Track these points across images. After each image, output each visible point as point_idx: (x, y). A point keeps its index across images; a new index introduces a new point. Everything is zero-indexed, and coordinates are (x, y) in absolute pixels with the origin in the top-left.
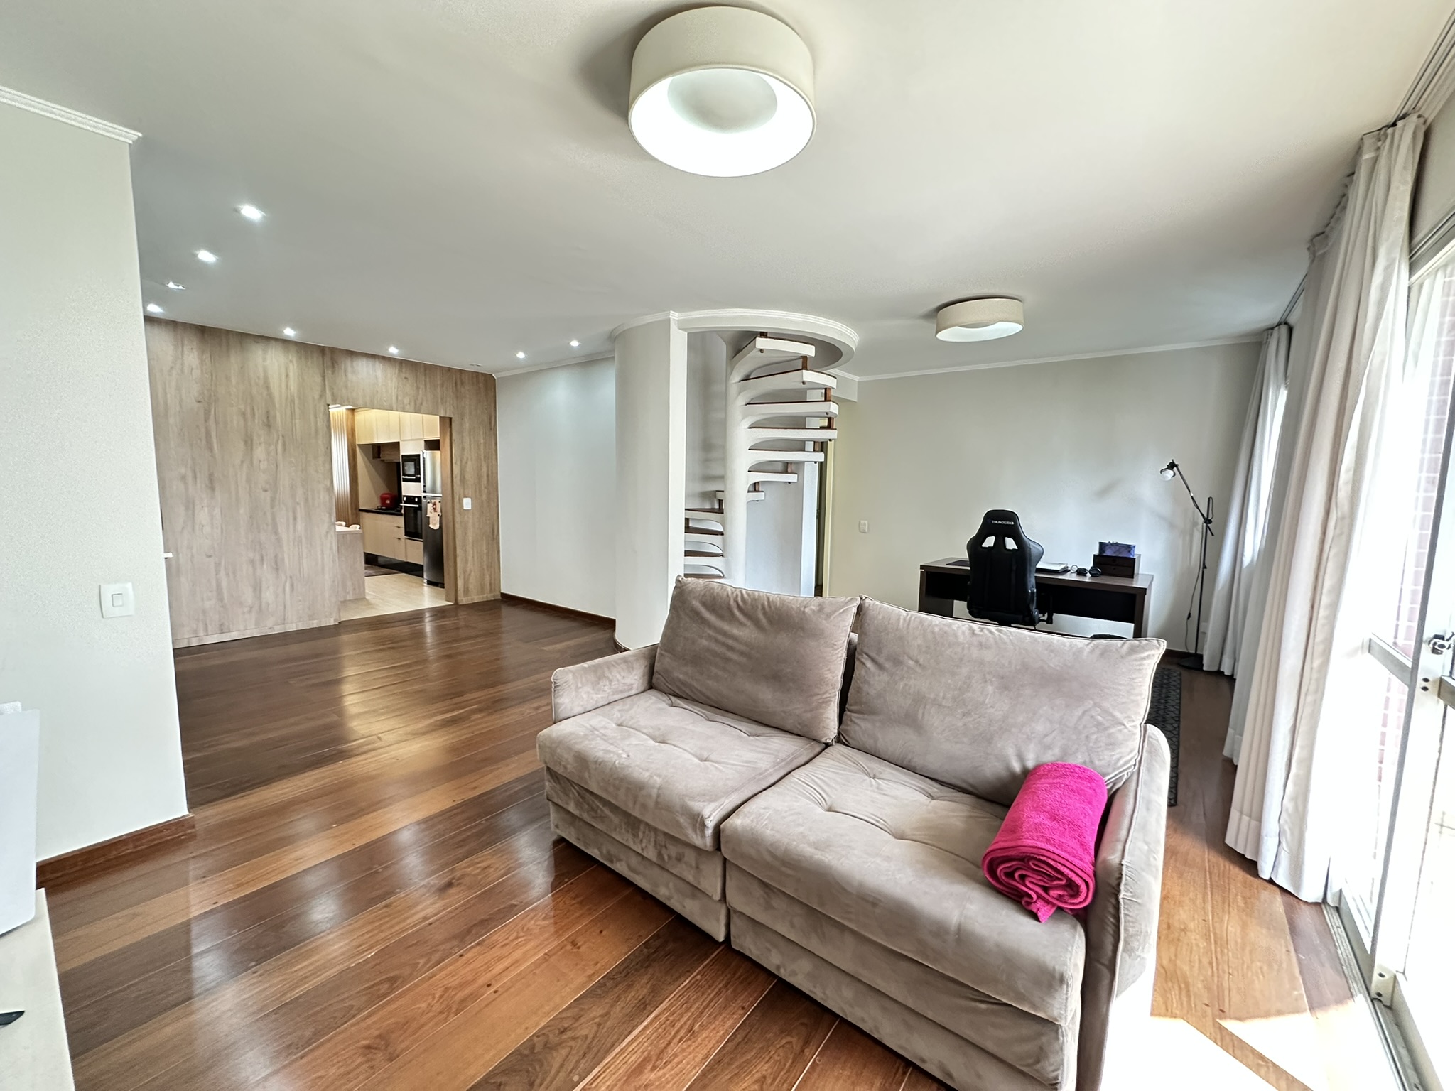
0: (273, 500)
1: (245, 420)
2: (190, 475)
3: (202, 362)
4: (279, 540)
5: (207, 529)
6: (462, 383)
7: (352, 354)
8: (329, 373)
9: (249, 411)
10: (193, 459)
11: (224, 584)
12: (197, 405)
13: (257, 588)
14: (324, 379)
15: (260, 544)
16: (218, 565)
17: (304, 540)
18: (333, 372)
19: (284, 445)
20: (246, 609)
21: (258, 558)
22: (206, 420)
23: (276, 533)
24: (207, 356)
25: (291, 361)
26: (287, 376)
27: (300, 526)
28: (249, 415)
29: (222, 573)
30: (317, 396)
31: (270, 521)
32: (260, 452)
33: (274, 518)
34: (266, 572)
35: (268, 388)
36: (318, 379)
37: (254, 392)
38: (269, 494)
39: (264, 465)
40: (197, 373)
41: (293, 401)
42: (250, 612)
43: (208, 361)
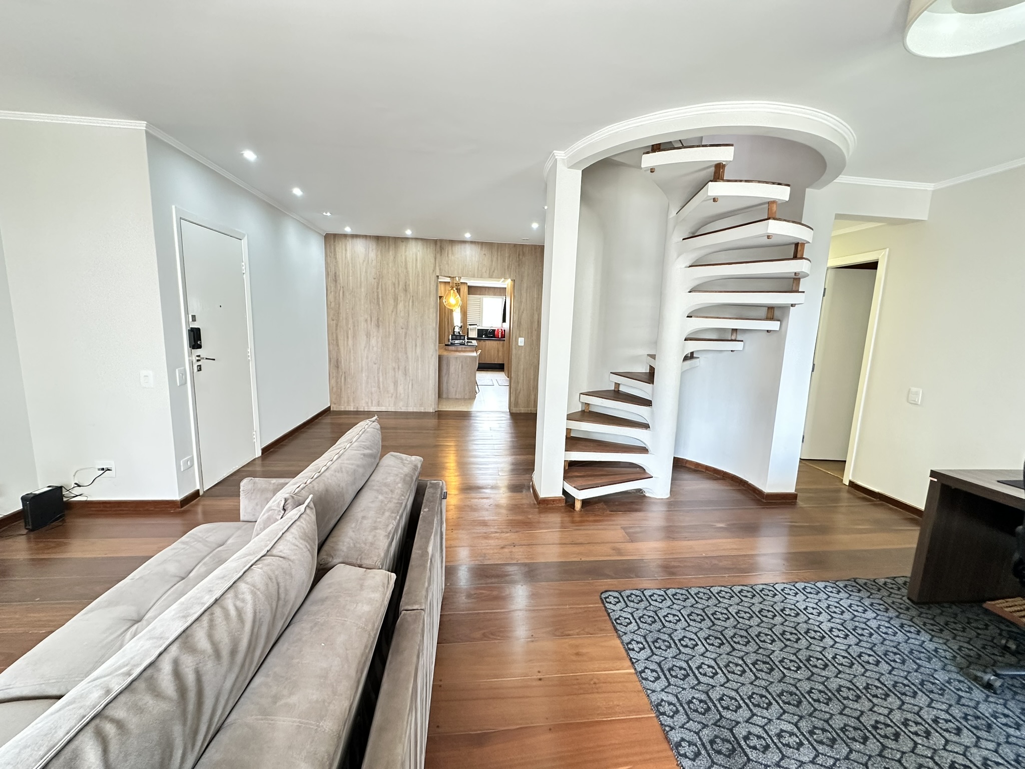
0: (406, 334)
1: (395, 287)
2: (369, 319)
3: (377, 256)
4: (407, 357)
5: (375, 349)
6: (523, 254)
7: (452, 242)
8: (438, 256)
9: (397, 282)
10: (371, 310)
11: (381, 380)
12: (374, 280)
13: (396, 383)
14: (435, 259)
15: (398, 359)
16: (379, 369)
17: (420, 359)
18: (441, 255)
19: (413, 302)
20: (390, 395)
21: (397, 367)
22: (377, 289)
23: (406, 353)
24: (379, 252)
25: (419, 251)
26: (416, 260)
27: (418, 350)
28: (397, 285)
29: (381, 374)
30: (431, 271)
31: (403, 346)
32: (401, 306)
33: (405, 345)
34: (400, 375)
35: (406, 268)
36: (433, 260)
37: (400, 271)
38: (404, 330)
39: (402, 314)
40: (374, 262)
41: (418, 275)
42: (392, 397)
43: (379, 256)
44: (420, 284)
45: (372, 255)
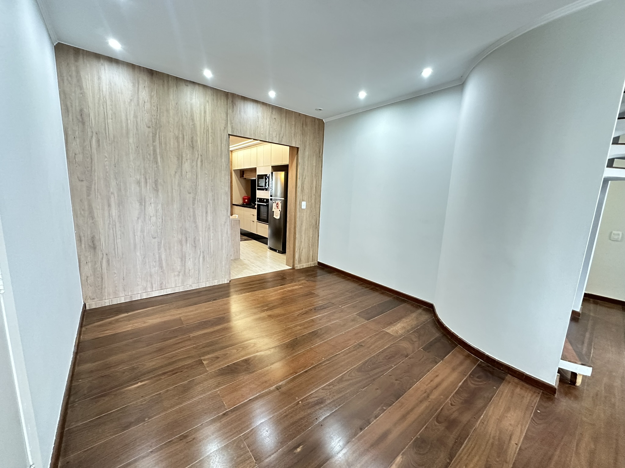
0: (194, 199)
1: (178, 142)
2: (143, 180)
3: (151, 97)
4: (196, 227)
5: (154, 219)
6: (306, 125)
7: (245, 99)
8: (230, 111)
9: (181, 136)
10: (145, 168)
11: (163, 257)
12: (147, 130)
13: (183, 258)
14: (227, 114)
15: (186, 229)
16: (159, 244)
17: (211, 228)
18: (233, 111)
19: (202, 161)
20: (176, 273)
21: (184, 239)
22: (154, 141)
23: (195, 222)
24: (154, 93)
25: (208, 102)
26: (205, 112)
27: (210, 218)
28: (181, 140)
29: (162, 249)
30: (222, 128)
31: (192, 213)
32: (187, 166)
33: (194, 212)
34: (188, 248)
35: (193, 120)
36: (223, 115)
37: (184, 122)
38: (192, 195)
39: (189, 175)
40: (147, 106)
41: (208, 130)
42: (178, 275)
43: (155, 96)
44: (210, 142)
45: (144, 94)
